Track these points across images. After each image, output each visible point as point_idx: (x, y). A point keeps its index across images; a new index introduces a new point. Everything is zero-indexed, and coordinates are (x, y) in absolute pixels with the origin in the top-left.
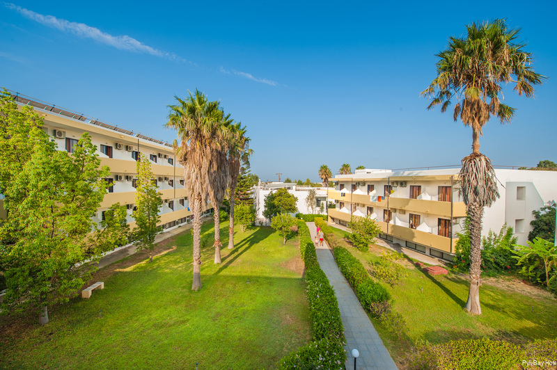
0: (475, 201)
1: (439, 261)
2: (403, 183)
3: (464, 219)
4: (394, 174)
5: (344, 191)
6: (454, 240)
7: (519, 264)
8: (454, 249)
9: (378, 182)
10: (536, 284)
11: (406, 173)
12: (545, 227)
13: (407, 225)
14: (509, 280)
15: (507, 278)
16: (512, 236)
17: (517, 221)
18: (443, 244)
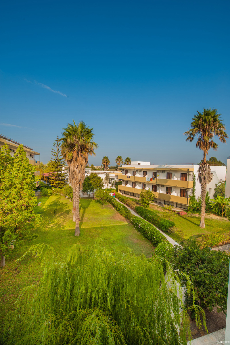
0: (204, 182)
1: (181, 209)
2: (163, 171)
3: (192, 189)
4: (159, 166)
5: (128, 174)
6: (189, 199)
7: (212, 207)
8: (188, 203)
9: (149, 170)
10: (218, 215)
11: (166, 166)
12: (220, 191)
13: (165, 193)
14: (209, 214)
15: (208, 214)
16: (208, 195)
17: (210, 188)
18: (184, 201)
